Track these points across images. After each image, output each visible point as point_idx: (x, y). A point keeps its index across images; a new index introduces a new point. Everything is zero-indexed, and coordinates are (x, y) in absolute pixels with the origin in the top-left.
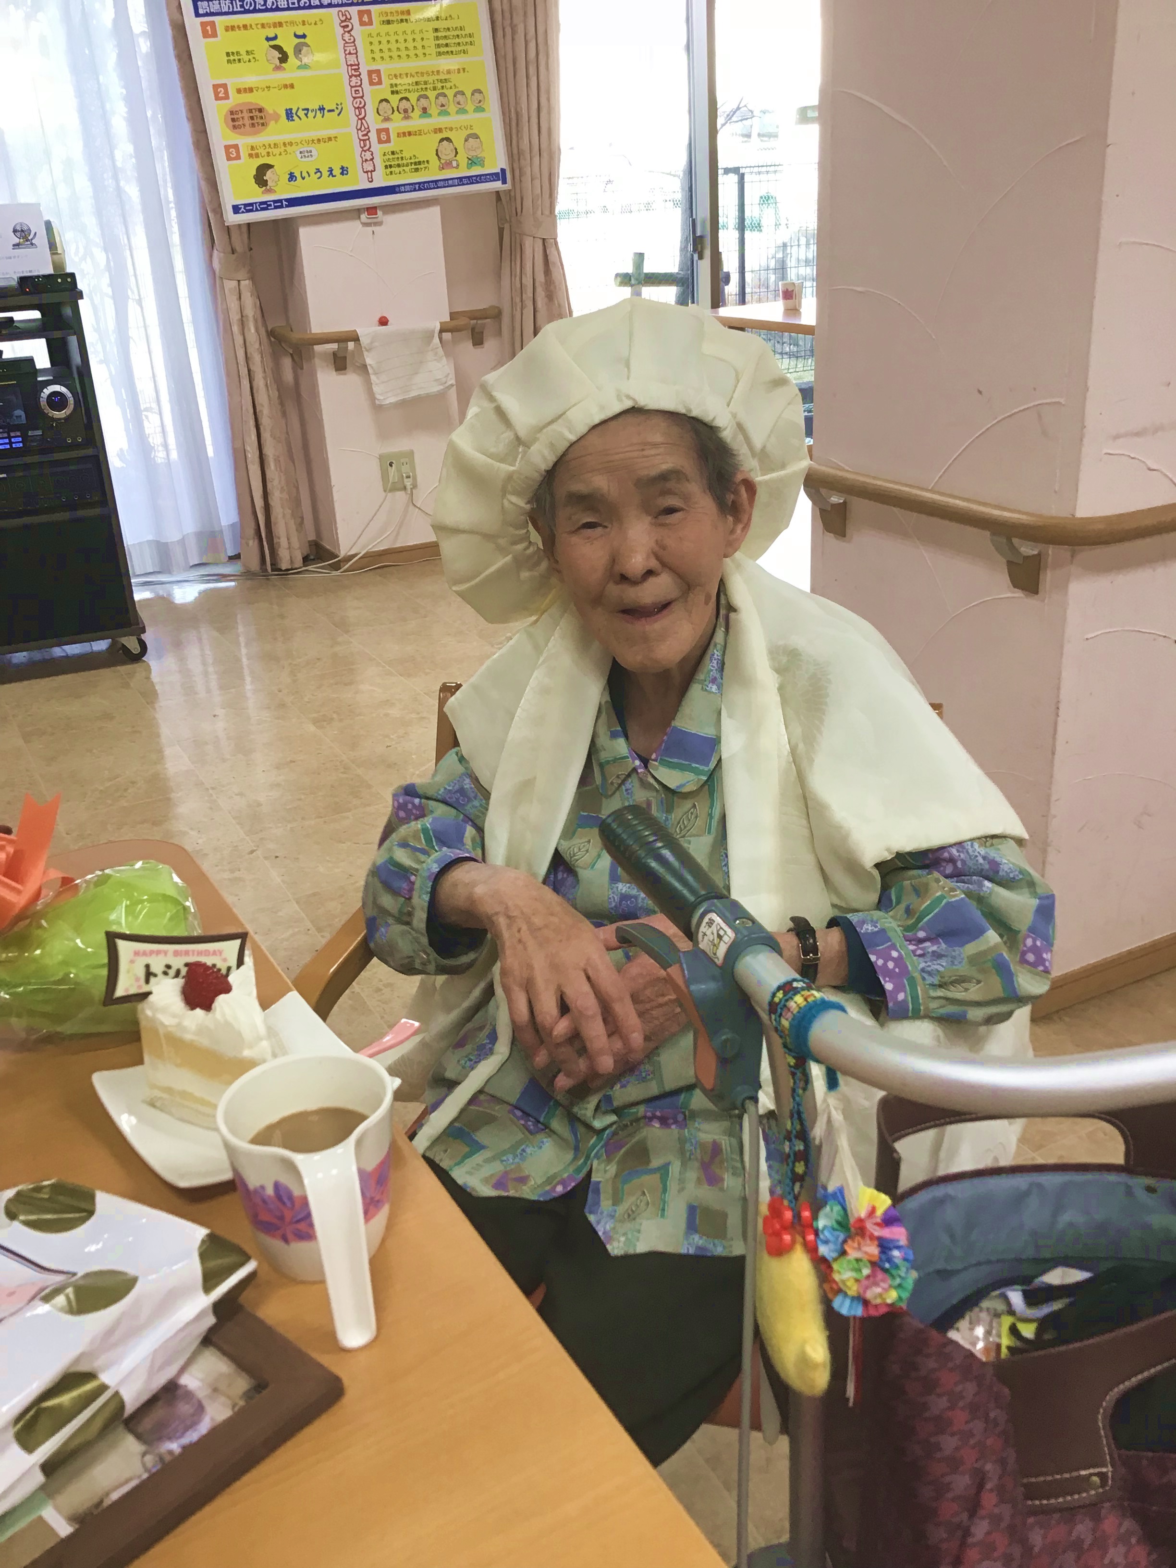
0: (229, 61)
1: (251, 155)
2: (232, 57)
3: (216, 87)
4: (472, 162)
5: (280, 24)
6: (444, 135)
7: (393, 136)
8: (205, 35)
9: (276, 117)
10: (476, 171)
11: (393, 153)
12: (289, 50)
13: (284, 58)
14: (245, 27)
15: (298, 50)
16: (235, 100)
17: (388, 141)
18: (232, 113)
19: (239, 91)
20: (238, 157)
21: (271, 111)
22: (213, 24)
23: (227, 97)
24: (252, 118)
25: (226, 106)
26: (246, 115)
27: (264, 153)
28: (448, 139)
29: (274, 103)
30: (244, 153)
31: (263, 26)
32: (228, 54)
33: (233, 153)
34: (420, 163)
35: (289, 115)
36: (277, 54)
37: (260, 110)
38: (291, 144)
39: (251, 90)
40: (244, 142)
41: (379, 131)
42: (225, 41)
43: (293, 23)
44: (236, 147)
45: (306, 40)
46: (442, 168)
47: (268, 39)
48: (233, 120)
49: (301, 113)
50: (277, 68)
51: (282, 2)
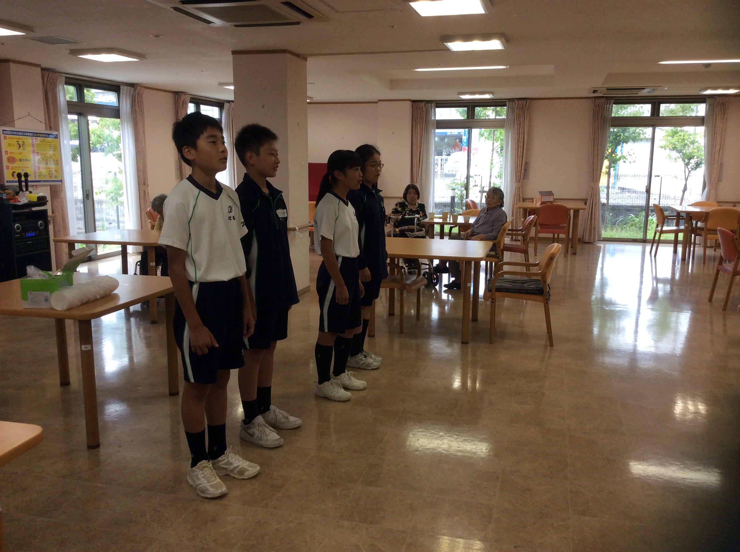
0: (9, 146)
1: (11, 169)
2: (10, 145)
3: (5, 151)
4: (56, 177)
5: (19, 139)
6: (50, 170)
7: (40, 168)
8: (4, 139)
9: (17, 160)
10: (56, 179)
11: (40, 172)
12: (21, 144)
13: (20, 147)
14: (13, 138)
15: (23, 145)
16: (9, 155)
17: (39, 169)
18: (8, 158)
19: (10, 153)
20: (9, 169)
21: (16, 159)
22: (6, 136)
23: (8, 154)
24: (12, 160)
25: (7, 156)
26: (11, 159)
27: (14, 168)
28: (51, 171)
29: (17, 157)
30: (10, 168)
31: (16, 138)
32: (9, 144)
33: (8, 167)
34: (45, 176)
35: (20, 160)
36: (18, 145)
37: (14, 158)
38: (20, 167)
39: (12, 153)
40: (10, 165)
41: (38, 167)
42: (8, 141)
43: (22, 139)
44: (9, 166)
45: (25, 143)
46: (49, 178)
47: (17, 142)
48: (9, 160)
49: (23, 160)
50: (18, 149)
51: (20, 134)
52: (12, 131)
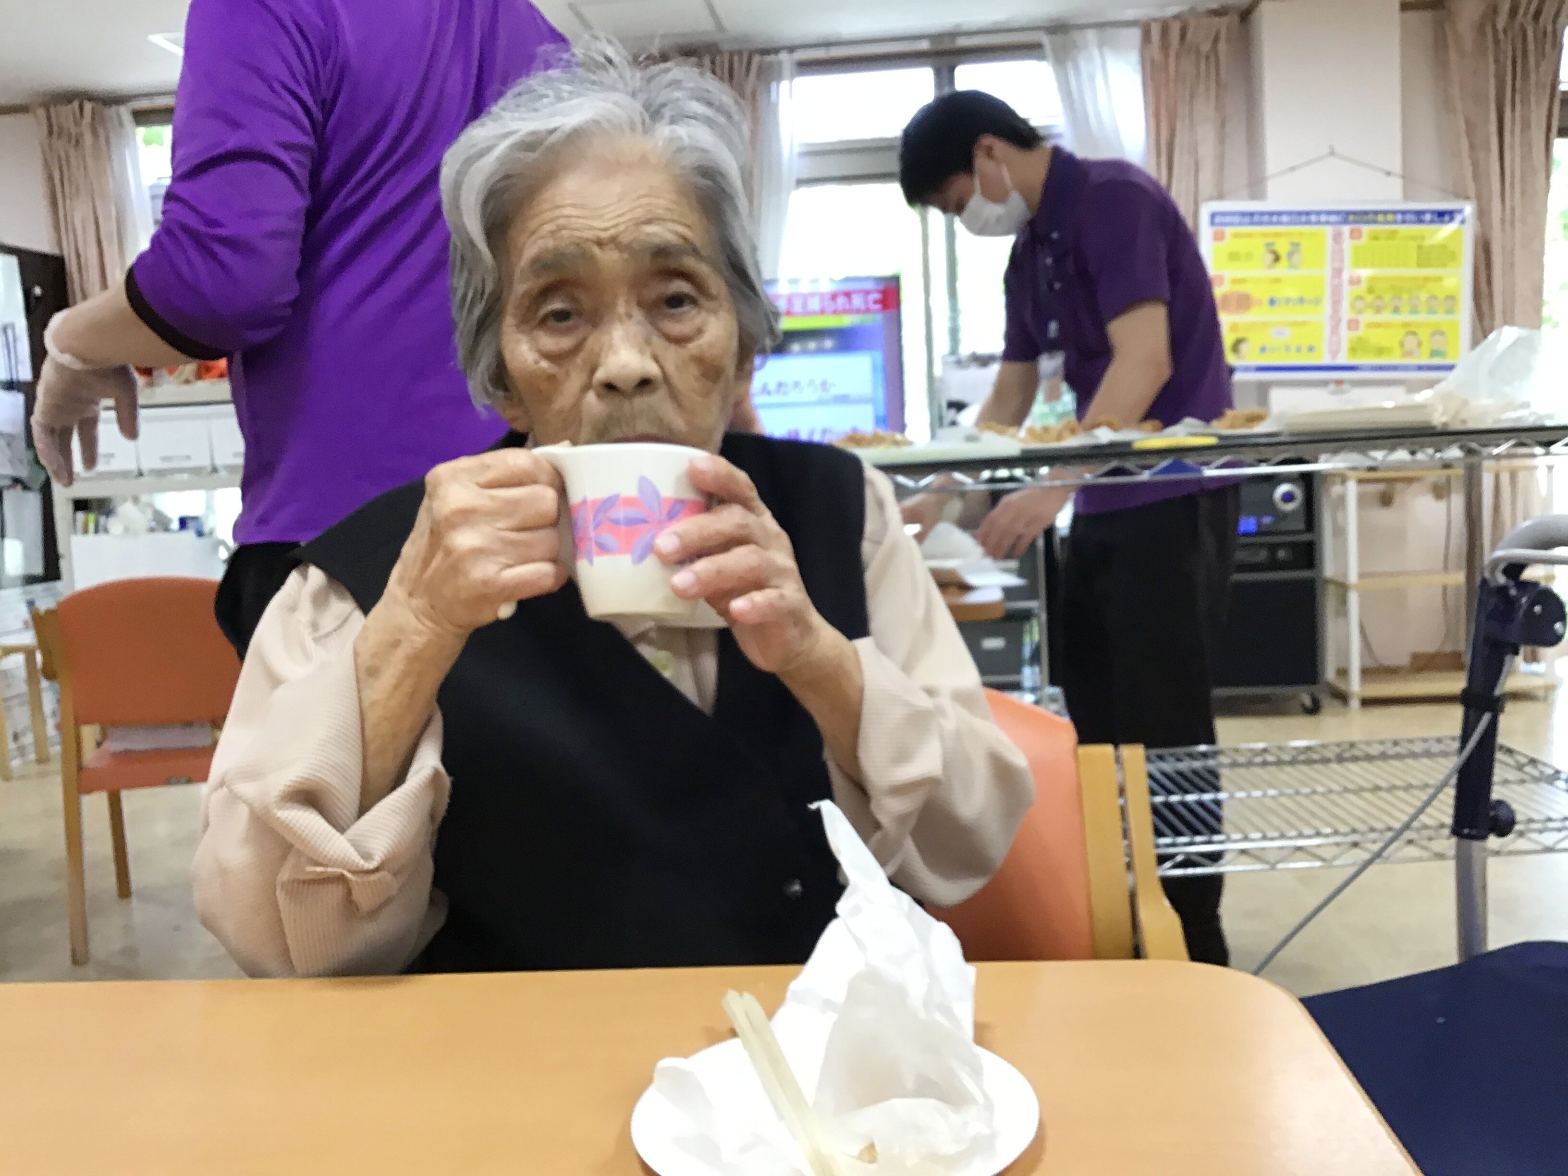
0: (1230, 259)
1: (1231, 330)
6: (1413, 329)
7: (1362, 326)
8: (1215, 239)
9: (1260, 303)
10: (1436, 361)
11: (1359, 339)
12: (1283, 254)
13: (1277, 259)
14: (1250, 236)
15: (1290, 255)
17: (1357, 329)
19: (1233, 281)
21: (1256, 298)
22: (1224, 232)
23: (1222, 286)
24: (1241, 302)
26: (1234, 300)
28: (1414, 333)
29: (1261, 293)
32: (1231, 254)
34: (1383, 349)
35: (1272, 302)
36: (1271, 256)
37: (1248, 297)
38: (1268, 324)
39: (1244, 281)
42: (1229, 243)
45: (1300, 247)
46: (1403, 355)
47: (1267, 245)
49: (1283, 302)
50: (1270, 267)
51: (1285, 218)
52: (1252, 214)
